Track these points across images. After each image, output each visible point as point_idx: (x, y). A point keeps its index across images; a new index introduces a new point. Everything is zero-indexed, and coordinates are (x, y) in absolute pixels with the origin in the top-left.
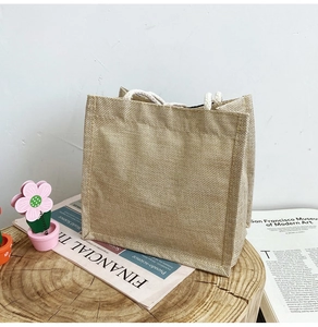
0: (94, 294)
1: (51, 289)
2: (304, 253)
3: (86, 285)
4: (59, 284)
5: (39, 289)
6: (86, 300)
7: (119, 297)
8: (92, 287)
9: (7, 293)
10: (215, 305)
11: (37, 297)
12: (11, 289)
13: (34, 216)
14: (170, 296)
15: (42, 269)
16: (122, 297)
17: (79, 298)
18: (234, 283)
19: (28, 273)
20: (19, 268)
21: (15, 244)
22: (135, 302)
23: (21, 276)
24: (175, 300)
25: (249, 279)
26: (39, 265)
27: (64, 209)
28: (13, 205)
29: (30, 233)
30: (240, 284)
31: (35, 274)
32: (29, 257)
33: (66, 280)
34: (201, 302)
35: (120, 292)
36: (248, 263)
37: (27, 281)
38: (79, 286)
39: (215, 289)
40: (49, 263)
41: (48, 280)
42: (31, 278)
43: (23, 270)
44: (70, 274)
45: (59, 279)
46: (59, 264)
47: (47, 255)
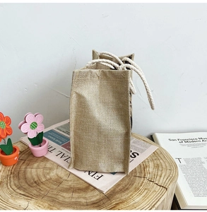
0: (70, 183)
1: (44, 180)
2: (203, 160)
3: (65, 178)
4: (48, 177)
5: (36, 179)
6: (65, 187)
7: (86, 185)
8: (69, 179)
9: (16, 182)
10: (146, 191)
11: (35, 185)
12: (19, 179)
13: (33, 134)
14: (118, 185)
15: (38, 168)
16: (87, 185)
17: (61, 186)
18: (158, 177)
19: (29, 170)
20: (23, 167)
21: (21, 152)
22: (95, 188)
23: (25, 172)
24: (120, 187)
25: (167, 175)
26: (36, 165)
27: (51, 131)
28: (20, 128)
29: (30, 145)
30: (162, 178)
31: (34, 170)
32: (30, 161)
33: (53, 174)
34: (137, 189)
35: (86, 182)
36: (167, 165)
37: (28, 175)
38: (61, 178)
39: (146, 181)
40: (42, 164)
41: (41, 174)
42: (31, 173)
43: (26, 168)
44: (55, 171)
45: (48, 174)
46: (48, 165)
47: (41, 159)
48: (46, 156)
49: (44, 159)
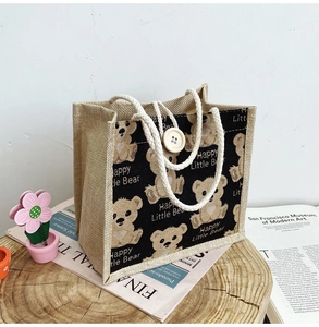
0: (104, 307)
1: (58, 304)
2: (301, 251)
3: (94, 299)
4: (65, 298)
5: (45, 304)
6: (97, 314)
7: (130, 309)
8: (101, 300)
9: (12, 311)
10: (228, 314)
11: (44, 314)
12: (16, 306)
13: (33, 228)
14: (182, 306)
15: (44, 283)
16: (133, 309)
17: (89, 313)
18: (243, 289)
19: (30, 288)
20: (20, 283)
21: (12, 256)
22: (147, 314)
23: (23, 292)
24: (187, 310)
25: (257, 284)
26: (40, 278)
27: (58, 215)
29: (28, 244)
30: (249, 289)
31: (39, 289)
32: (30, 270)
33: (73, 293)
34: (213, 311)
35: (130, 304)
36: (254, 267)
37: (31, 297)
38: (88, 300)
39: (225, 296)
40: (52, 277)
41: (53, 294)
42: (35, 293)
43: (24, 285)
44: (75, 288)
45: (65, 293)
46: (62, 278)
47: (48, 267)
48: (57, 261)
49: (54, 266)
